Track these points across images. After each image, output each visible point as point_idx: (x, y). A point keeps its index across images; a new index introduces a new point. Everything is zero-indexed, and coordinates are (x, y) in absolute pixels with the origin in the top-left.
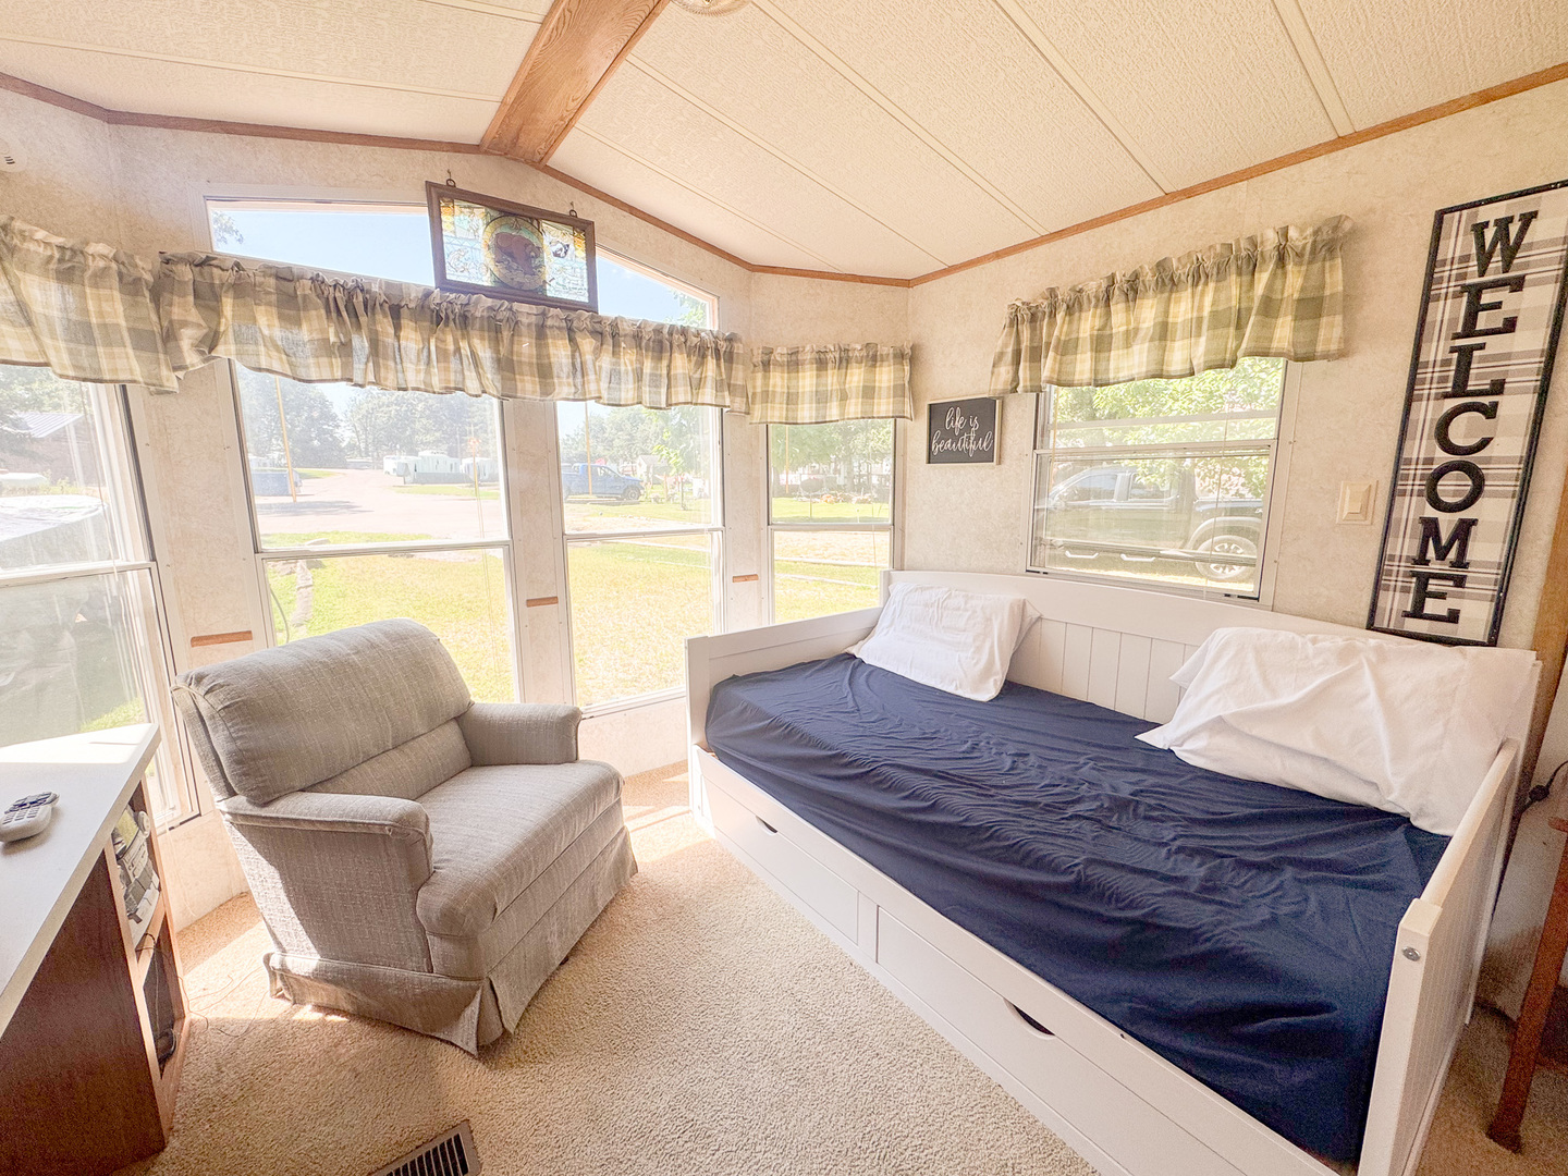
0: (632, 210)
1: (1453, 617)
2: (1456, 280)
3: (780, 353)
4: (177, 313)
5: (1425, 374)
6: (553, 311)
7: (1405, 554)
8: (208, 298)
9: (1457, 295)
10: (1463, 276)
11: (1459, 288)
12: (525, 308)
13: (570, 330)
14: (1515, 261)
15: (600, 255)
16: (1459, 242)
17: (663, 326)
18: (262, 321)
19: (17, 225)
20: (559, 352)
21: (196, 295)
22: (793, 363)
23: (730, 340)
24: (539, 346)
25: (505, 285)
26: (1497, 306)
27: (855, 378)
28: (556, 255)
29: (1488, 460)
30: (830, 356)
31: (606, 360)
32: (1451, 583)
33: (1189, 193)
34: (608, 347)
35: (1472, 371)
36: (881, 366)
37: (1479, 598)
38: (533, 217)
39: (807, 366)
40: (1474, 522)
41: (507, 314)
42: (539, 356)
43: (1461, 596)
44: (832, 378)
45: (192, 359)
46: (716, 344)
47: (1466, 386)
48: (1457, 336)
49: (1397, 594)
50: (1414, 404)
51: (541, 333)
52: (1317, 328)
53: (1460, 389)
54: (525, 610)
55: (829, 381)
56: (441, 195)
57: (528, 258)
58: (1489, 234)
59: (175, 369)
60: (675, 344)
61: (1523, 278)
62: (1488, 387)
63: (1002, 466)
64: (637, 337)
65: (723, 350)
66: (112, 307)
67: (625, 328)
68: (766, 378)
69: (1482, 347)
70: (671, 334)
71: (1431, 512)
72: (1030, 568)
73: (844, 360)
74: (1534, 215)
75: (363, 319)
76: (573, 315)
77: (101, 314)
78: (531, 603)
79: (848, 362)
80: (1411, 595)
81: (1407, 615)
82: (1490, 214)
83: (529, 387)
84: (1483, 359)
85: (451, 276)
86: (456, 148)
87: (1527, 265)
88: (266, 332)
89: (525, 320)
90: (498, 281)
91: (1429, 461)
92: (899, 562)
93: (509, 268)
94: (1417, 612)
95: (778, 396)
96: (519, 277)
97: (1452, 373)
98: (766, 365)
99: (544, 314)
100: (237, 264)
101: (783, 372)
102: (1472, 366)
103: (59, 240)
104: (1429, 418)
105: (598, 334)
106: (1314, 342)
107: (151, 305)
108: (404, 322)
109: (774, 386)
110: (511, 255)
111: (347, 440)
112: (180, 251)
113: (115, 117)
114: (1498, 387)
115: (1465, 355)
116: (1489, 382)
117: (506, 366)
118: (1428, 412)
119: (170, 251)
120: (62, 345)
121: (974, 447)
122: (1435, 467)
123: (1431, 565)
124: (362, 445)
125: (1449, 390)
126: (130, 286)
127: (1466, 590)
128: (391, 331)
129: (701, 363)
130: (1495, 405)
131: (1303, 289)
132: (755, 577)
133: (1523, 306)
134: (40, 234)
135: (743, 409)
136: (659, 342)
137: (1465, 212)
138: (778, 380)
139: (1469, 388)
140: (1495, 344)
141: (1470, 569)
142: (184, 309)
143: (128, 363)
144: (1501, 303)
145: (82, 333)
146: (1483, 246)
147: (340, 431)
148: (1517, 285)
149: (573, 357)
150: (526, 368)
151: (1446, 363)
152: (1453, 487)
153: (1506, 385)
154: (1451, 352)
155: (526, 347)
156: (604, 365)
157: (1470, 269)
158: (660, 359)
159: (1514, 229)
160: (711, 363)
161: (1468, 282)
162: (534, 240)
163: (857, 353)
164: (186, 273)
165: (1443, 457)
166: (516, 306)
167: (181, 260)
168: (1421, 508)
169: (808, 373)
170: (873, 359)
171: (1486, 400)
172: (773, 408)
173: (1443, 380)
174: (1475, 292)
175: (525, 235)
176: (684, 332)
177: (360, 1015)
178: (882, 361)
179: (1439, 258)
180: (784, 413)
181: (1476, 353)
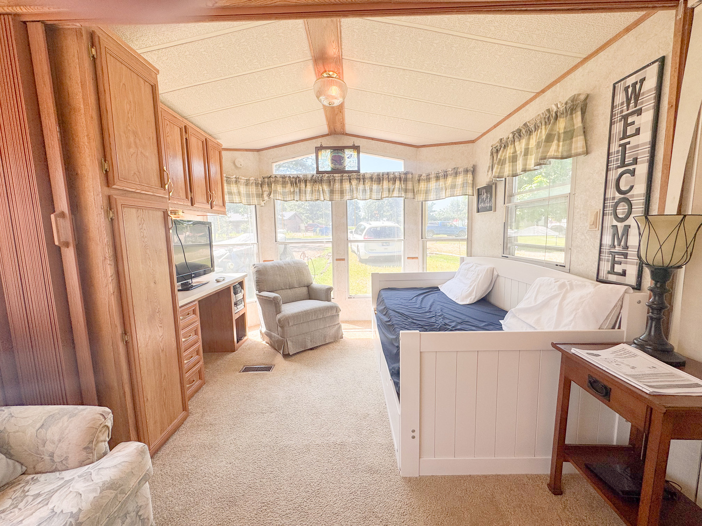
0: (373, 139)
1: (624, 274)
2: (620, 114)
3: (424, 176)
4: (264, 189)
5: (612, 158)
6: (345, 175)
7: (607, 243)
8: (270, 185)
9: (621, 120)
10: (622, 112)
11: (621, 117)
12: (337, 175)
13: (350, 179)
14: (639, 101)
15: (361, 154)
16: (620, 98)
17: (380, 173)
18: (279, 188)
19: (240, 177)
20: (346, 186)
21: (268, 185)
22: (428, 179)
23: (406, 174)
24: (341, 185)
25: (334, 170)
26: (633, 123)
27: (449, 181)
28: (348, 158)
29: (633, 196)
30: (440, 174)
31: (361, 187)
32: (623, 257)
33: (543, 91)
34: (362, 182)
35: (626, 155)
36: (459, 176)
37: (632, 264)
38: (342, 149)
39: (433, 179)
40: (629, 226)
41: (332, 177)
42: (341, 188)
43: (626, 263)
44: (441, 182)
45: (266, 198)
46: (400, 176)
47: (625, 162)
48: (621, 139)
49: (606, 262)
50: (608, 172)
51: (341, 181)
52: (571, 143)
53: (623, 164)
54: (335, 261)
55: (441, 184)
56: (319, 149)
57: (340, 160)
58: (630, 90)
59: (263, 201)
60: (385, 178)
61: (641, 109)
62: (632, 161)
63: (496, 212)
64: (371, 178)
65: (403, 178)
66: (253, 189)
67: (367, 176)
68: (419, 185)
69: (629, 143)
70: (383, 175)
71: (615, 223)
72: (503, 255)
73: (446, 176)
74: (644, 79)
75: (298, 185)
76: (350, 175)
77: (252, 191)
78: (337, 260)
79: (447, 176)
80: (610, 263)
81: (609, 273)
82: (630, 81)
83: (337, 197)
84: (631, 148)
85: (320, 170)
86: (323, 136)
87: (642, 103)
88: (279, 191)
89: (337, 178)
90: (332, 169)
91: (614, 198)
92: (470, 254)
93: (335, 165)
94: (612, 272)
95: (422, 191)
96: (338, 166)
97: (620, 156)
98: (419, 181)
99: (342, 176)
100: (276, 176)
101: (425, 182)
102: (627, 152)
103: (246, 178)
104: (613, 178)
105: (358, 179)
106: (570, 150)
107: (260, 188)
108: (308, 184)
109: (421, 188)
110: (336, 161)
111: (363, 216)
112: (266, 176)
113: (258, 150)
114: (635, 161)
115: (624, 146)
116: (632, 159)
117: (332, 192)
118: (613, 175)
119: (264, 176)
120: (245, 198)
121: (488, 205)
122: (615, 201)
123: (616, 249)
124: (367, 218)
125: (619, 164)
126: (257, 185)
127: (628, 260)
128: (304, 186)
129: (394, 183)
130: (634, 169)
131: (565, 128)
132: (417, 258)
133: (642, 121)
134: (243, 178)
135: (412, 197)
136: (379, 179)
137: (622, 82)
138: (423, 186)
139: (626, 163)
140: (634, 141)
141: (629, 250)
142: (266, 188)
143: (255, 201)
144: (634, 122)
145: (248, 195)
146: (628, 96)
147: (361, 213)
148: (639, 112)
149: (350, 187)
150: (337, 192)
151: (618, 152)
152: (622, 210)
153: (638, 160)
154: (619, 147)
155: (337, 186)
156: (361, 188)
157: (624, 108)
158: (380, 184)
159: (638, 86)
160: (398, 183)
161: (624, 114)
162: (342, 155)
163: (450, 172)
164: (266, 180)
165: (618, 196)
166: (334, 175)
167: (266, 177)
168: (612, 221)
169: (433, 182)
170: (456, 174)
171: (631, 168)
172: (420, 196)
173: (617, 160)
174: (625, 118)
175: (340, 154)
176: (388, 174)
177: (271, 345)
178: (460, 174)
179: (615, 105)
180: (424, 197)
181: (627, 146)
